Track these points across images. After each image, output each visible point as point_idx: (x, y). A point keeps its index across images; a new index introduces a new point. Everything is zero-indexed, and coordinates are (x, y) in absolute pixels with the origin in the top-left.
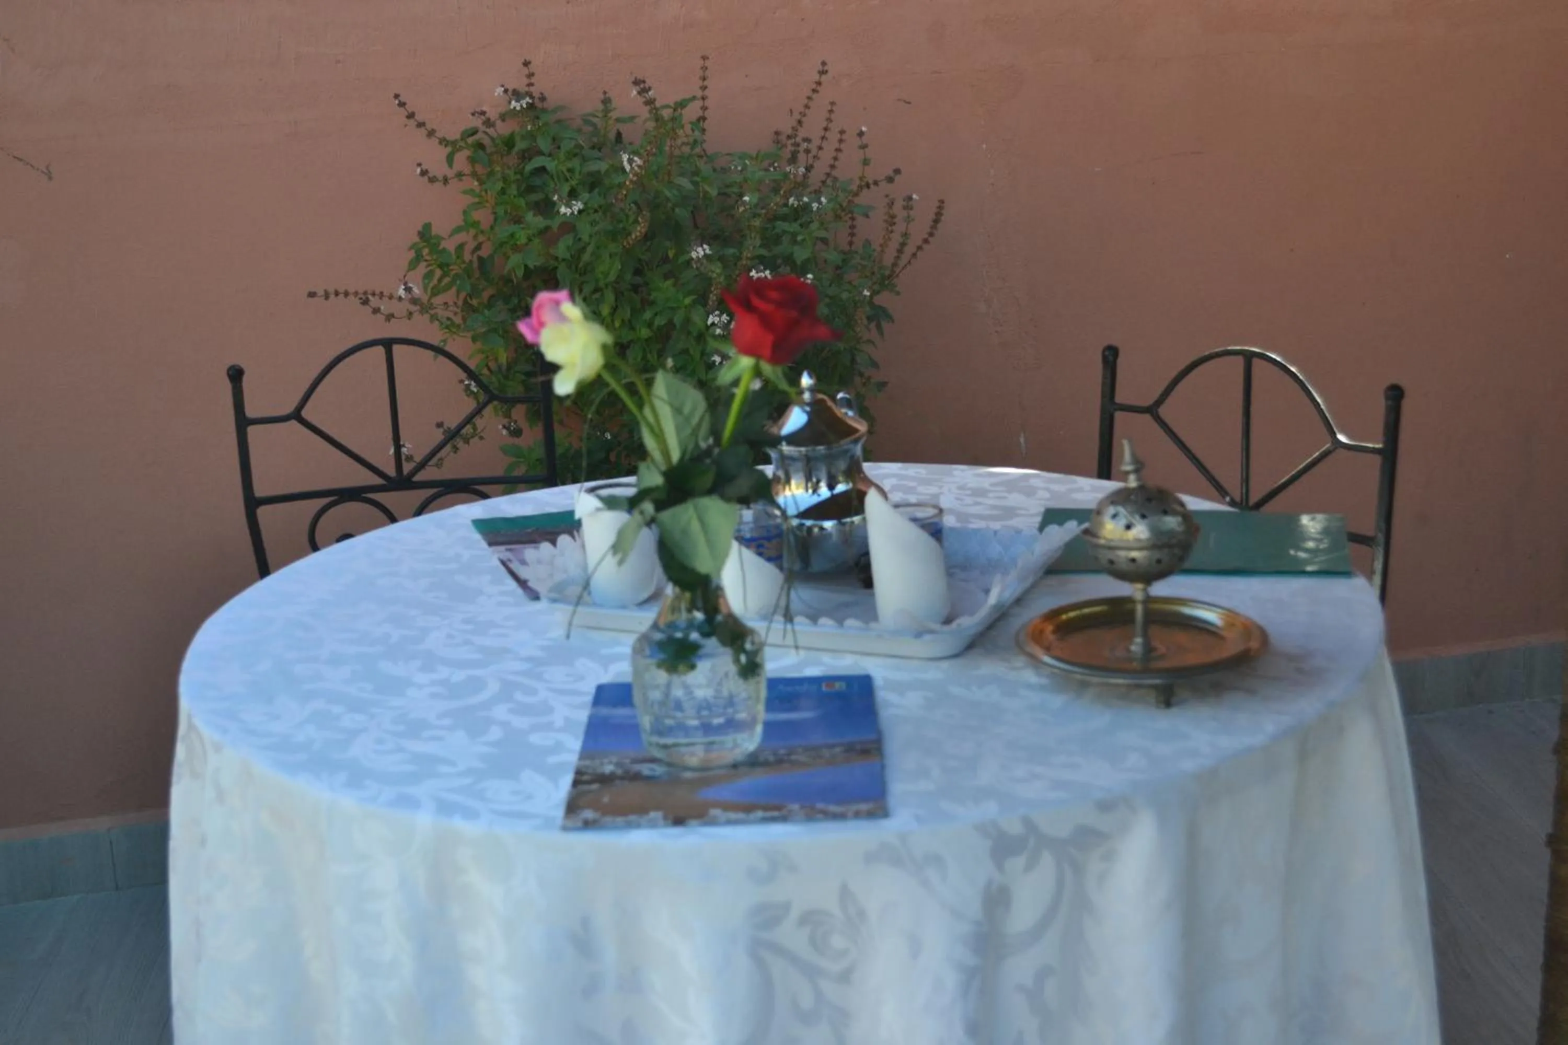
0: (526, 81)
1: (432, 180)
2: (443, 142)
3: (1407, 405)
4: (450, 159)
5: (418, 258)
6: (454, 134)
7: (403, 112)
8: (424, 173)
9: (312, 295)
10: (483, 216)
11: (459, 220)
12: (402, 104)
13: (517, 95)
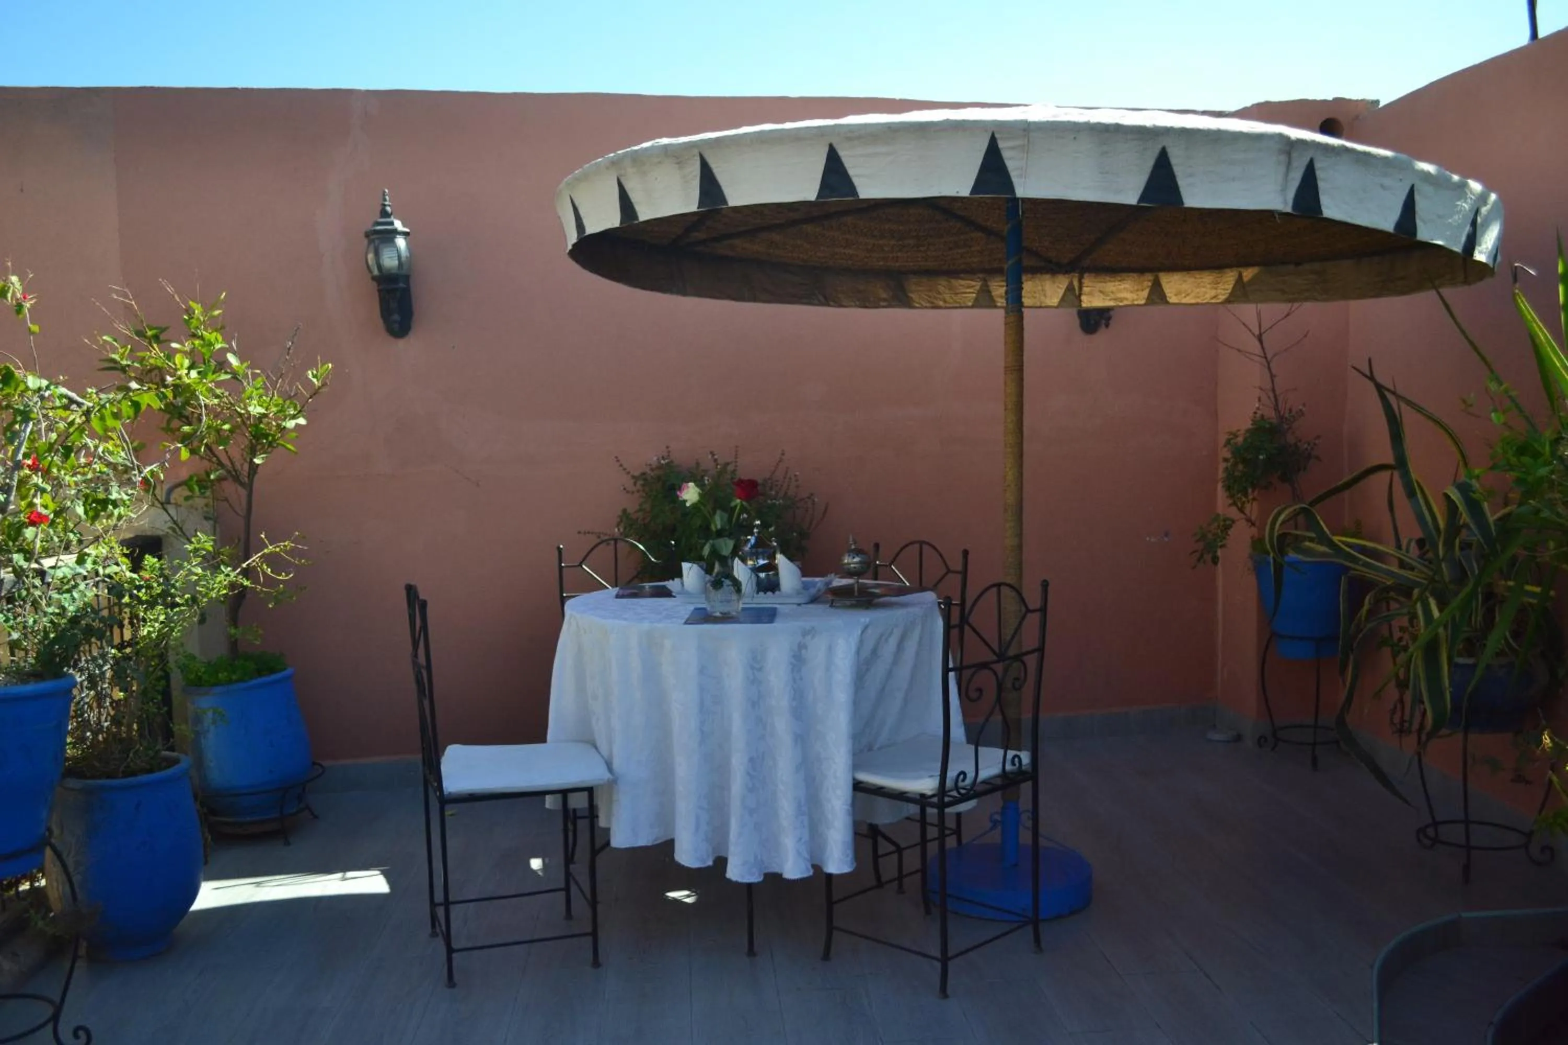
0: (667, 454)
1: (628, 492)
2: (633, 477)
3: (970, 557)
4: (635, 484)
5: (621, 521)
6: (637, 474)
7: (618, 464)
8: (625, 489)
9: (579, 533)
10: (647, 506)
11: (637, 507)
12: (618, 461)
13: (663, 458)
